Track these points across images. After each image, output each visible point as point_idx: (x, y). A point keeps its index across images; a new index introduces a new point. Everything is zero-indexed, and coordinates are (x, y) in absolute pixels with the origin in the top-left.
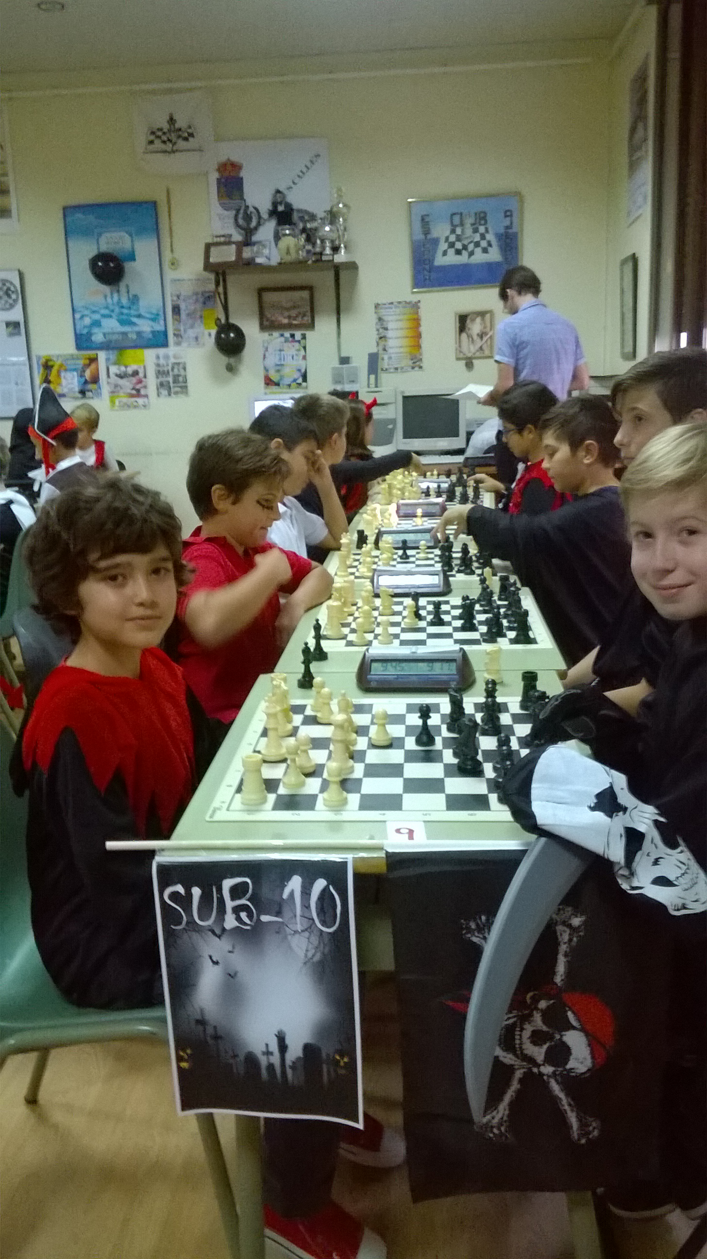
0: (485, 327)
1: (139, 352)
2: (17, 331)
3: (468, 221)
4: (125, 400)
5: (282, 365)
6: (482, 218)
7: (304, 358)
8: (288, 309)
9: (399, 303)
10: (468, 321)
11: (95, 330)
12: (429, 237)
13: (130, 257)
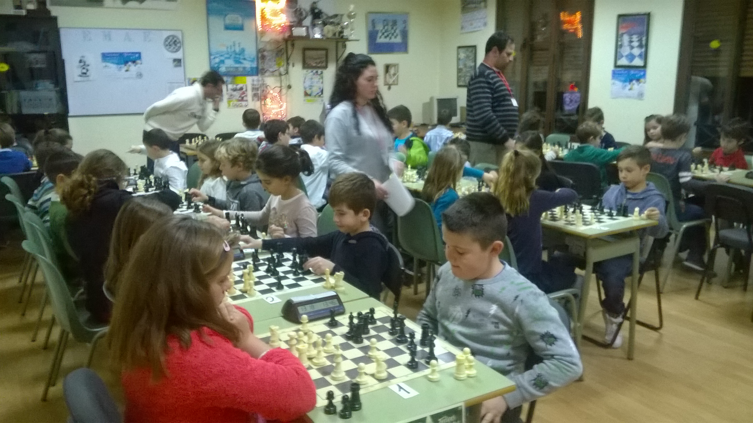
0: (395, 71)
1: (243, 78)
2: (179, 64)
3: (390, 24)
4: (236, 102)
5: (311, 86)
6: (395, 23)
7: (322, 83)
8: (316, 59)
10: (389, 68)
11: (221, 65)
12: (375, 29)
13: (241, 28)
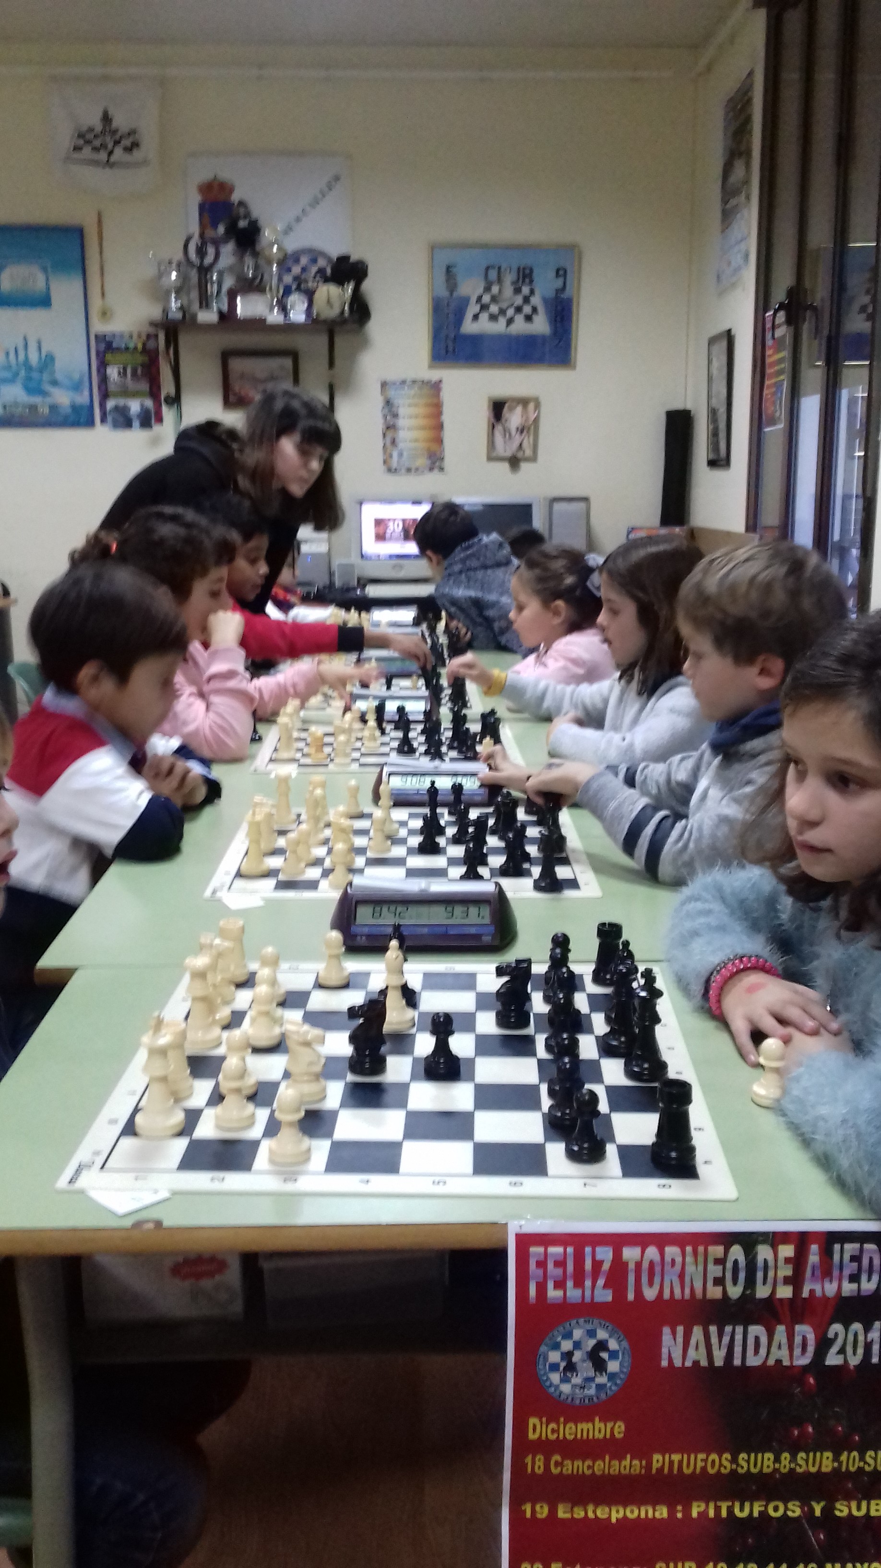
0: (526, 419)
3: (509, 279)
6: (525, 275)
9: (414, 382)
10: (505, 410)
12: (455, 294)
13: (44, 301)
